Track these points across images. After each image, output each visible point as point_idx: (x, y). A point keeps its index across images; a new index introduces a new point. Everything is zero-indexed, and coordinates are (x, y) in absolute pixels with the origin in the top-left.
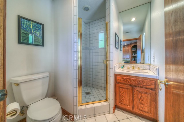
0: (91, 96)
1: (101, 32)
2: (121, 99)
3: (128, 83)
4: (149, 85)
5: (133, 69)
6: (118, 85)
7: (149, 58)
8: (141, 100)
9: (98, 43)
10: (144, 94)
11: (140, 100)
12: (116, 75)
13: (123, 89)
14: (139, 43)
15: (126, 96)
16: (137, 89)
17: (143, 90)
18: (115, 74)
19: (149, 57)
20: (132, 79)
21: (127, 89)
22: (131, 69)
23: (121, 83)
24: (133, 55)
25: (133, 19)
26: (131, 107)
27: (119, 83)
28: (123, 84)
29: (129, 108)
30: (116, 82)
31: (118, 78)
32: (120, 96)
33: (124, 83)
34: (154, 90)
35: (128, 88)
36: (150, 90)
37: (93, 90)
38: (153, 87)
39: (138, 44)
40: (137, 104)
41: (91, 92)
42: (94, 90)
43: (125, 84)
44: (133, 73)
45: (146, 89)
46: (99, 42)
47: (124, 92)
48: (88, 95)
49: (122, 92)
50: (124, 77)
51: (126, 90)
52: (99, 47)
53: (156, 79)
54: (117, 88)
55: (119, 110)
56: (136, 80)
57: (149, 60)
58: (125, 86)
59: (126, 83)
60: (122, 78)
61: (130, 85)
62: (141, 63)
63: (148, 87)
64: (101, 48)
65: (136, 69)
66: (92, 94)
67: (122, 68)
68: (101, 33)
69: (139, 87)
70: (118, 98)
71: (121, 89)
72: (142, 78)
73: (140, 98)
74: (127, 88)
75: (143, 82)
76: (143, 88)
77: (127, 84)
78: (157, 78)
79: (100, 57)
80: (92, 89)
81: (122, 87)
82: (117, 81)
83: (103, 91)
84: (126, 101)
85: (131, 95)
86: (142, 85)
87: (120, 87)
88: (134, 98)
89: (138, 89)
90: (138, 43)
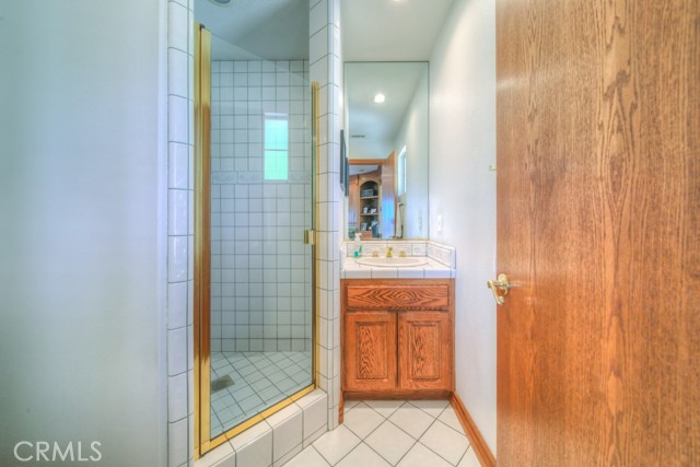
0: (239, 391)
1: (278, 114)
2: (363, 365)
3: (383, 304)
4: (435, 300)
5: (389, 256)
6: (352, 317)
7: (421, 223)
8: (417, 349)
9: (263, 157)
10: (424, 328)
11: (414, 350)
12: (346, 284)
13: (370, 328)
14: (387, 175)
15: (379, 347)
16: (408, 319)
17: (423, 317)
18: (341, 280)
19: (421, 218)
20: (395, 290)
21: (381, 323)
22: (383, 256)
23: (363, 309)
24: (365, 212)
25: (380, 98)
26: (392, 378)
27: (354, 309)
28: (369, 309)
29: (387, 384)
30: (347, 308)
31: (352, 293)
32: (359, 352)
33: (371, 305)
34: (447, 311)
35: (385, 319)
36: (438, 313)
37: (240, 362)
38: (443, 302)
39: (386, 178)
40: (408, 364)
41: (234, 376)
42: (244, 362)
43: (374, 309)
44: (395, 269)
45: (429, 313)
46: (267, 153)
47: (372, 337)
48: (223, 392)
49: (367, 338)
50: (371, 287)
51: (378, 327)
52: (266, 177)
53: (450, 279)
54: (351, 327)
55: (356, 403)
56: (405, 290)
57: (421, 228)
58: (374, 316)
59: (378, 306)
60: (365, 291)
61: (389, 309)
62: (395, 238)
63: (433, 305)
64: (276, 183)
65: (395, 256)
66: (239, 383)
67: (356, 255)
68: (276, 118)
69: (412, 309)
70: (352, 364)
71: (363, 330)
72: (421, 282)
73: (416, 341)
74: (380, 319)
75: (422, 292)
76: (422, 313)
77: (380, 309)
78: (453, 277)
79: (269, 218)
80: (232, 360)
81: (367, 320)
82: (350, 304)
83: (288, 354)
84: (379, 364)
85: (393, 341)
86: (419, 303)
87: (357, 323)
88: (401, 347)
89: (410, 316)
90: (383, 175)
